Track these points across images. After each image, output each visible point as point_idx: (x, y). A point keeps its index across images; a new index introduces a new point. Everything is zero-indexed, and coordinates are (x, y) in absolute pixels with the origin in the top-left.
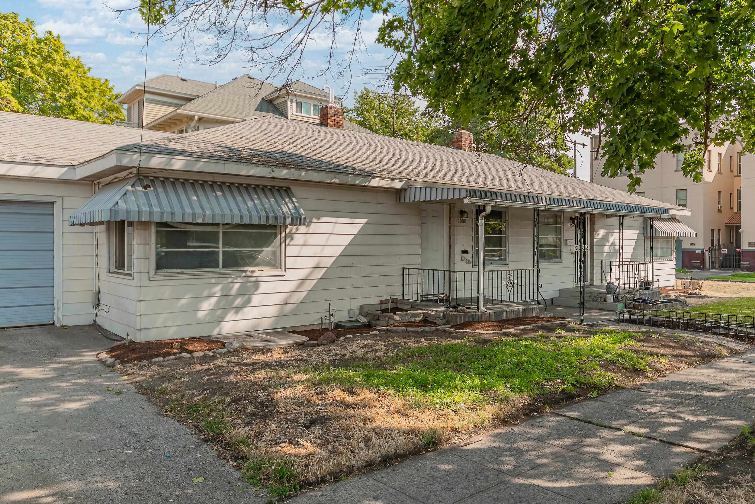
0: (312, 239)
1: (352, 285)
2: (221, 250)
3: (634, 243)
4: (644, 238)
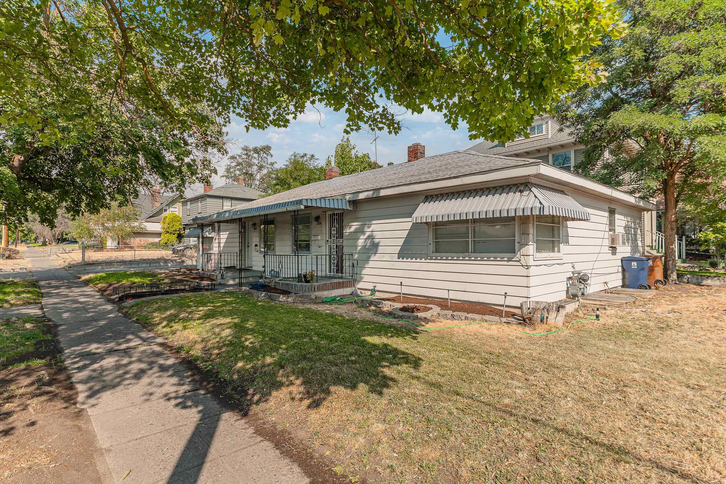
3: (405, 234)
4: (426, 227)
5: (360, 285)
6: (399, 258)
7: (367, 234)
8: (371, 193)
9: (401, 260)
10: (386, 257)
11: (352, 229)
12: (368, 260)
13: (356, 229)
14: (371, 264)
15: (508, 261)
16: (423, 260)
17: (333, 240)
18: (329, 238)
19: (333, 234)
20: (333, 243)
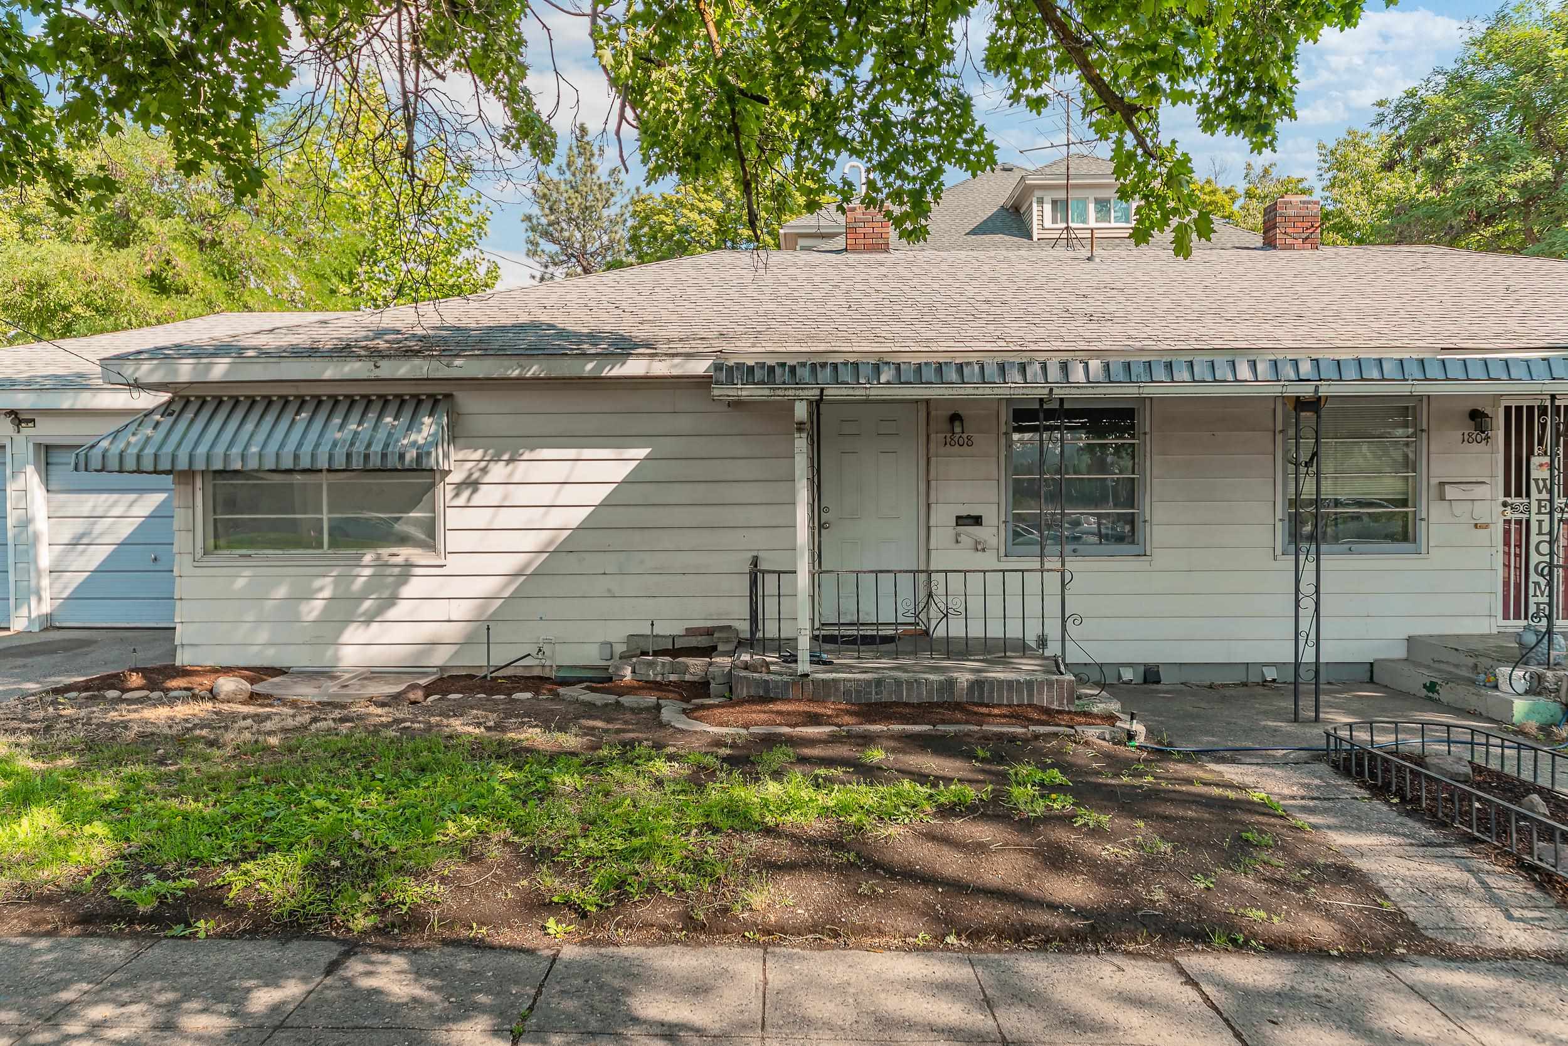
0: (522, 495)
1: (609, 591)
2: (325, 517)
17: (1539, 501)
18: (1507, 494)
19: (1536, 480)
20: (1539, 513)
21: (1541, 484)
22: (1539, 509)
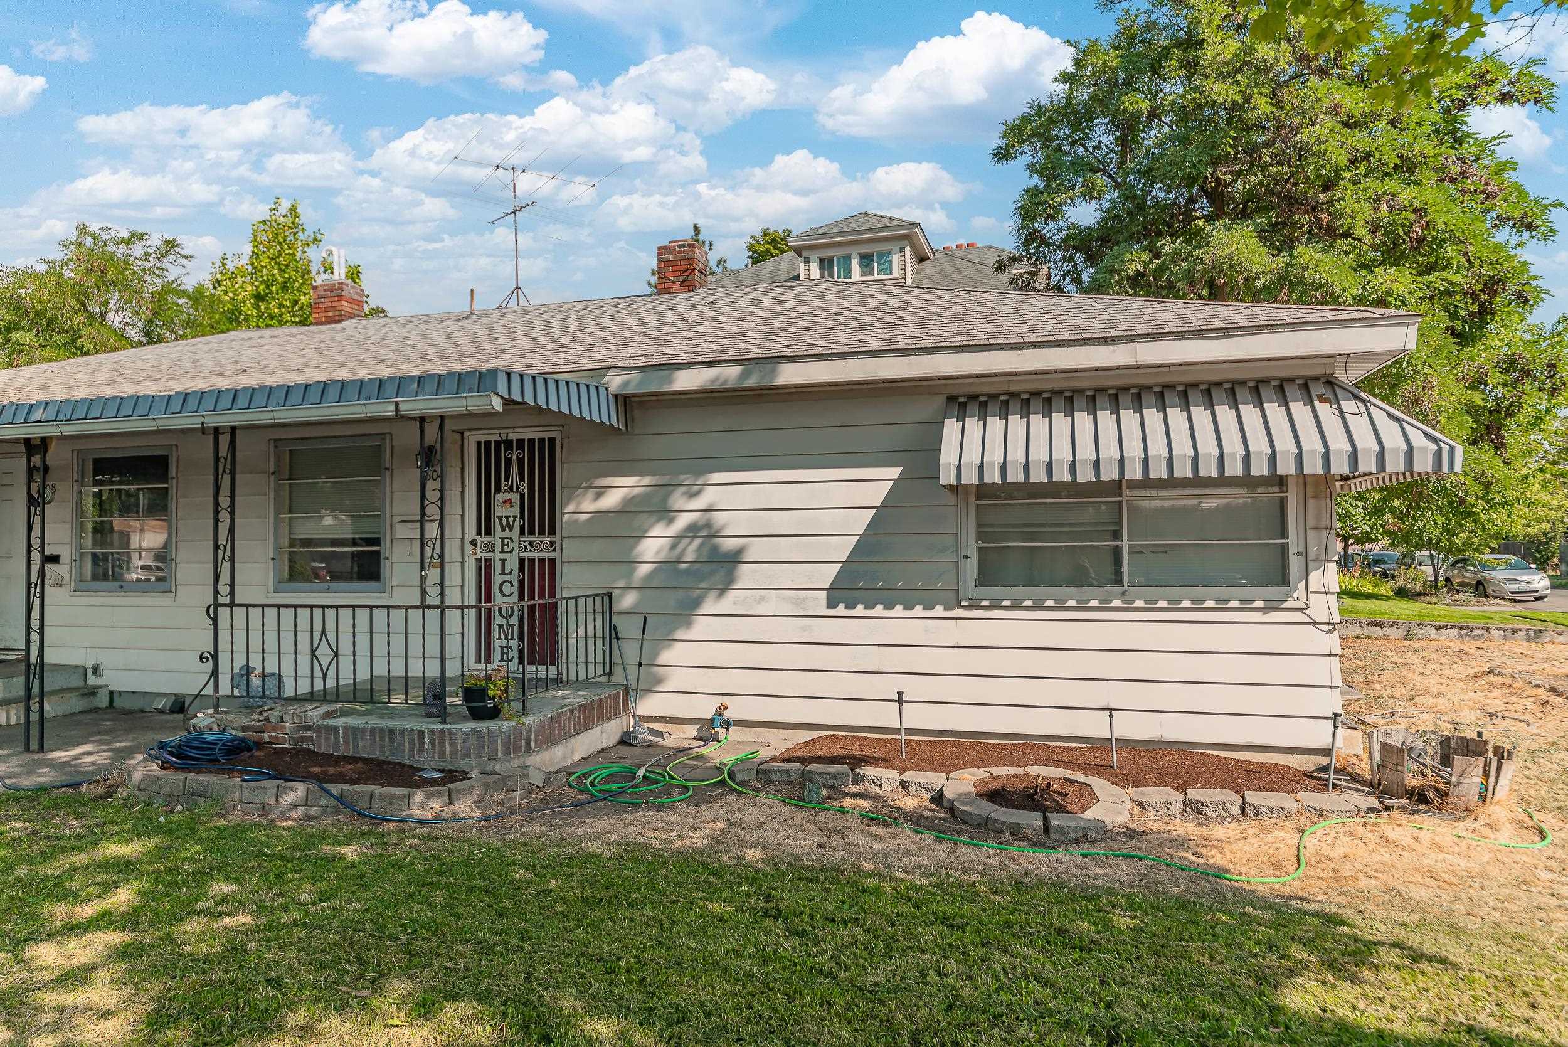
3: (860, 521)
4: (952, 499)
5: (649, 705)
6: (831, 604)
7: (682, 521)
8: (734, 372)
9: (841, 610)
10: (773, 603)
11: (612, 500)
12: (687, 612)
13: (628, 501)
14: (701, 627)
15: (1265, 610)
16: (939, 611)
17: (503, 539)
18: (479, 533)
19: (500, 518)
20: (502, 552)
21: (504, 522)
22: (502, 548)
